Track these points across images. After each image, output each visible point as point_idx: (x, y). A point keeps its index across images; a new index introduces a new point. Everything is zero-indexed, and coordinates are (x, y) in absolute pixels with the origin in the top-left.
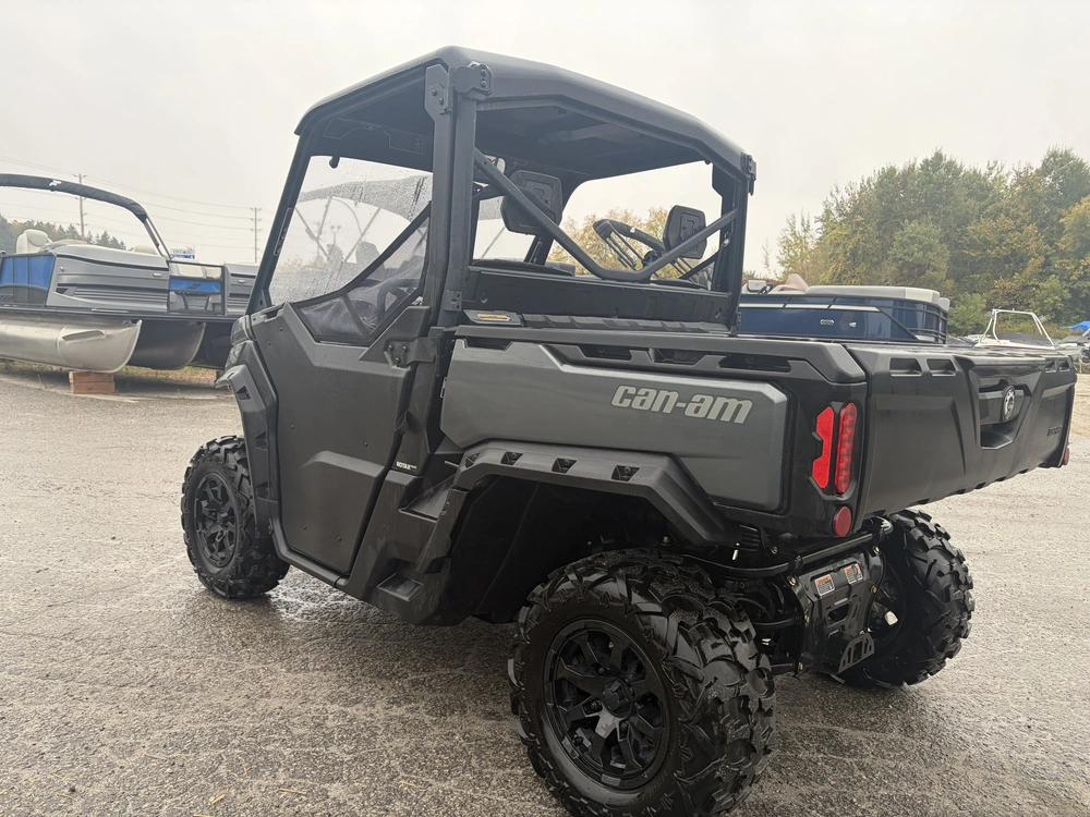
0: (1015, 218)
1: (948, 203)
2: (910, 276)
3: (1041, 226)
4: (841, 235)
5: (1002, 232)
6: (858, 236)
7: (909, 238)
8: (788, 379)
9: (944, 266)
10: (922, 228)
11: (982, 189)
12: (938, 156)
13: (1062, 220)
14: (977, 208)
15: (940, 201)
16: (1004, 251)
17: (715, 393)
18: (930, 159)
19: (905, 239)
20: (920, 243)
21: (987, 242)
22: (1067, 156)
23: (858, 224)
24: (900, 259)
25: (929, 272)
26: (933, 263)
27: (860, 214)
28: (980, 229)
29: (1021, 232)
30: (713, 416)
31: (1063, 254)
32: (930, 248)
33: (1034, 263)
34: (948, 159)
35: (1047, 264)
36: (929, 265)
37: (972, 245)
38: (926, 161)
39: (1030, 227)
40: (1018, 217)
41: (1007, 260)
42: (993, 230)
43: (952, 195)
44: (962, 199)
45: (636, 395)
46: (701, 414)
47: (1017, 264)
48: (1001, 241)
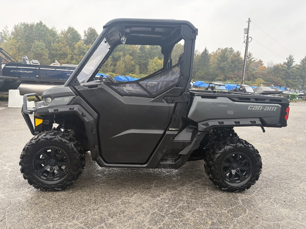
0: (63, 43)
1: (45, 37)
2: (38, 57)
3: (70, 47)
4: (14, 42)
5: (61, 47)
6: (20, 43)
7: (37, 46)
8: (282, 103)
9: (47, 55)
10: (40, 43)
11: (54, 34)
12: (41, 23)
13: (75, 46)
14: (53, 39)
15: (43, 36)
16: (62, 52)
17: (270, 106)
18: (39, 23)
19: (35, 46)
20: (40, 48)
21: (57, 49)
22: (73, 29)
23: (19, 39)
24: (35, 52)
25: (43, 56)
26: (44, 54)
27: (19, 36)
28: (55, 45)
29: (65, 47)
30: (269, 110)
31: (76, 55)
32: (43, 49)
33: (70, 56)
34: (44, 24)
35: (72, 57)
36: (43, 55)
37: (53, 50)
38: (37, 23)
39: (67, 47)
40: (64, 43)
41: (62, 55)
42: (58, 46)
43: (46, 35)
44: (49, 36)
45: (253, 107)
46: (267, 110)
47: (65, 56)
48: (61, 49)
